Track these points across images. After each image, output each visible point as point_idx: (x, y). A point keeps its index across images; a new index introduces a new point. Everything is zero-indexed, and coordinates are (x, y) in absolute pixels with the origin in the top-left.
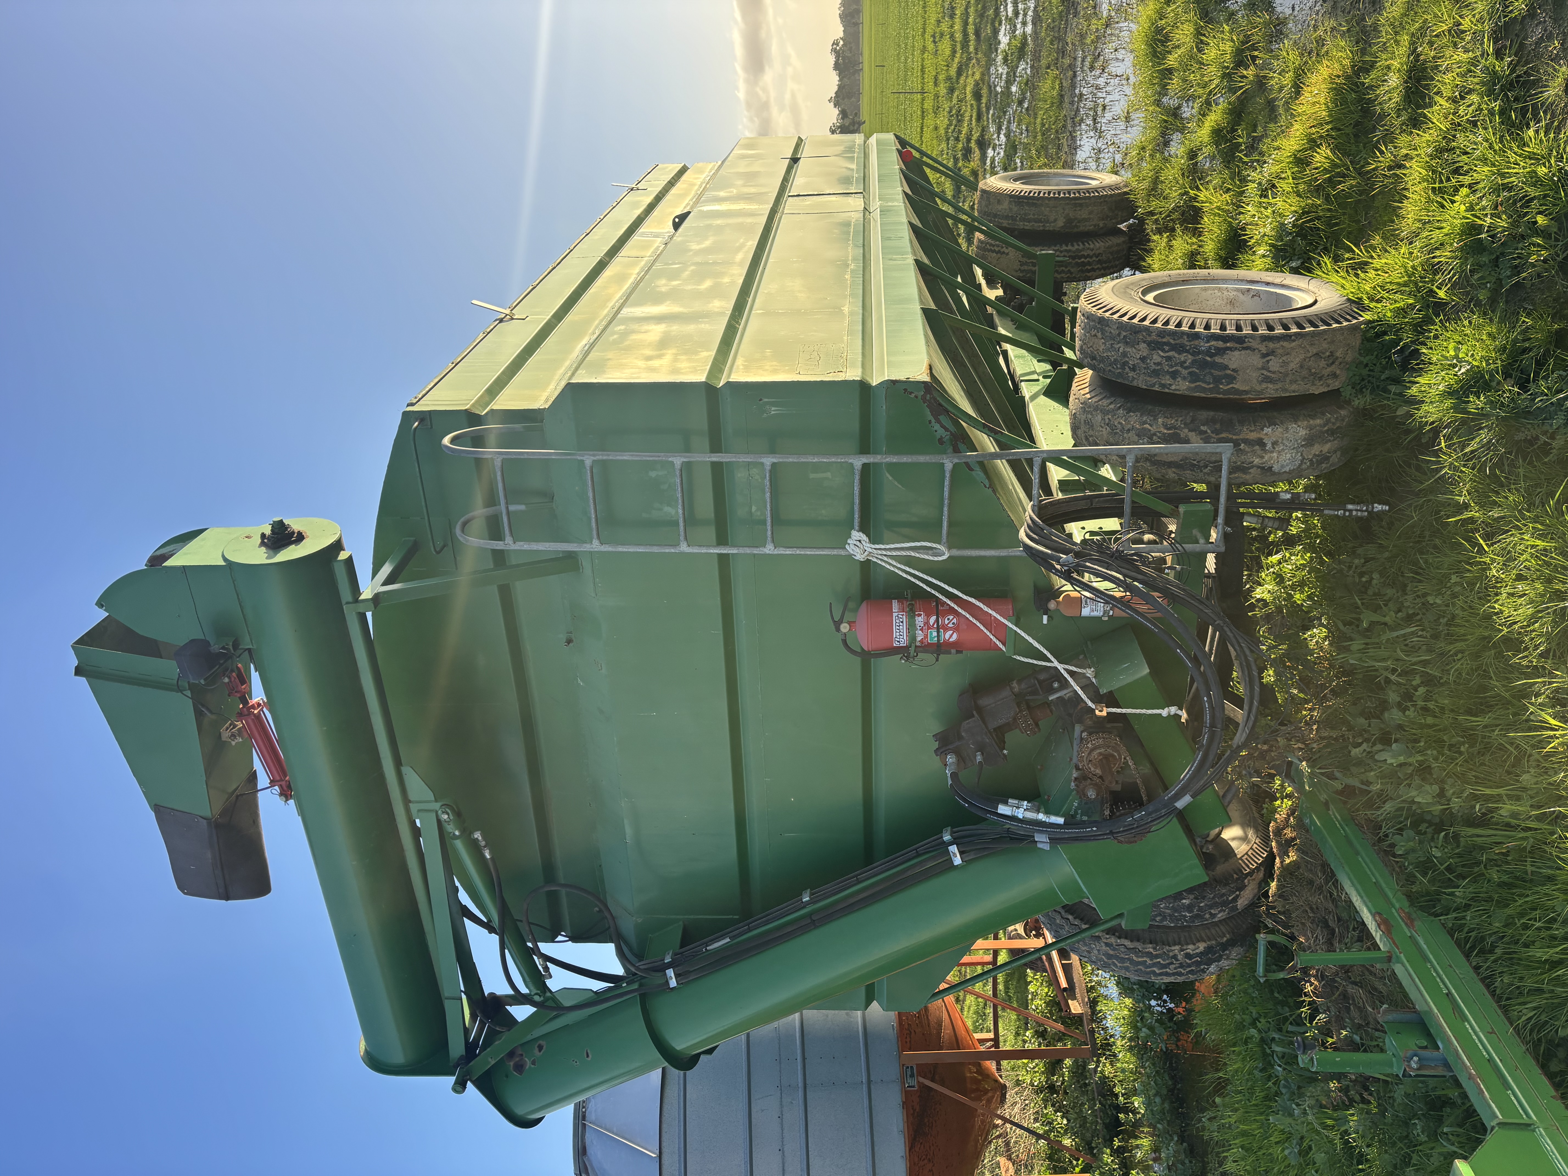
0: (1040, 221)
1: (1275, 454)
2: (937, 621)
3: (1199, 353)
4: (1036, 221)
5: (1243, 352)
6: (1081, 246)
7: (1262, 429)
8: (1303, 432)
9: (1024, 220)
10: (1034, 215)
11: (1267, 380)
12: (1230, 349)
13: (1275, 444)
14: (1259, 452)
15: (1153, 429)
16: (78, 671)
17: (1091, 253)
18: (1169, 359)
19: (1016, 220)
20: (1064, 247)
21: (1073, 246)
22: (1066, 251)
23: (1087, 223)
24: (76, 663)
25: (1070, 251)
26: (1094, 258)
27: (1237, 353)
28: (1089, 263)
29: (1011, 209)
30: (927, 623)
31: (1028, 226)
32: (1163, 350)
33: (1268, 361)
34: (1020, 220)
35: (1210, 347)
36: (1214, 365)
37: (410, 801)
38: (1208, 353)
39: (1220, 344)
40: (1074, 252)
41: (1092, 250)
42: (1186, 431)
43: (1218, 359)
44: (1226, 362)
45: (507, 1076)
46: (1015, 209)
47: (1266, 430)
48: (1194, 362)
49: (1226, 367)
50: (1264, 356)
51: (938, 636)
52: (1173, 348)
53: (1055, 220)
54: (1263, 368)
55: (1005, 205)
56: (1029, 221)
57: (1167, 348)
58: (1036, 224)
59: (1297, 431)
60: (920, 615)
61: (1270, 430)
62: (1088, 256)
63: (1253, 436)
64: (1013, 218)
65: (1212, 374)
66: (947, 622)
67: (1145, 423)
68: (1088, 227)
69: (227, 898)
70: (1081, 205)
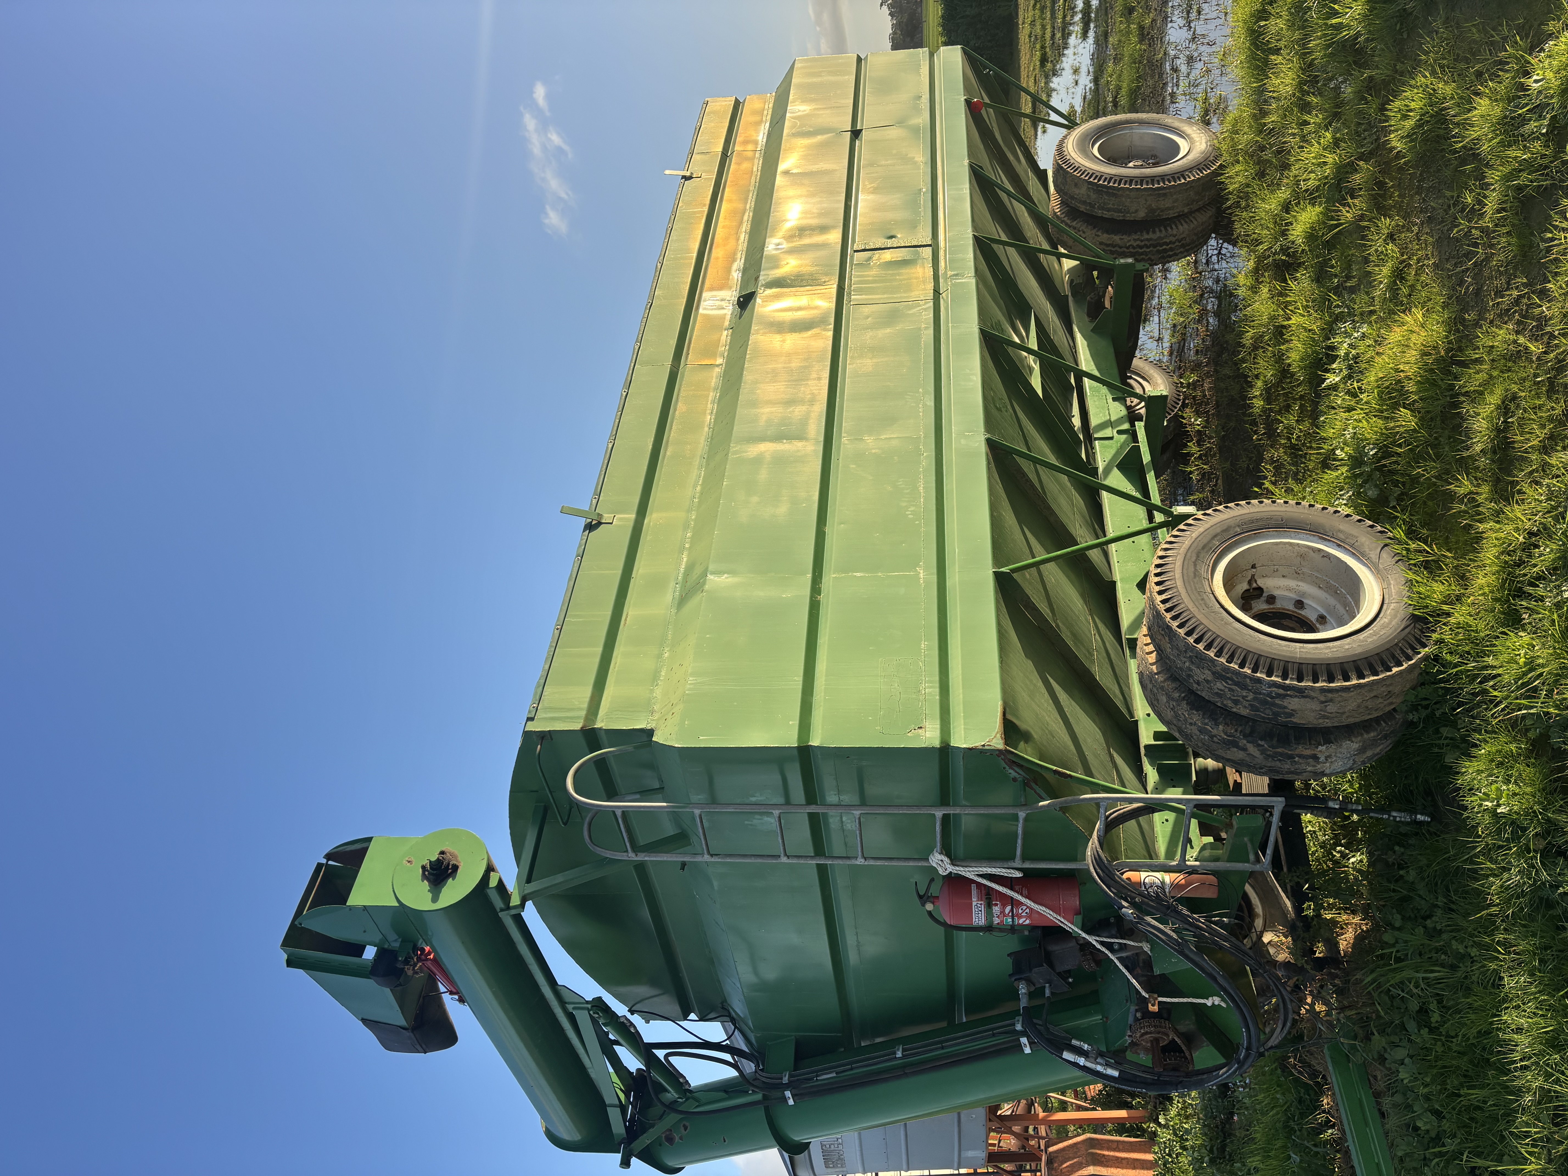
0: (1120, 211)
1: (1328, 764)
2: (1012, 910)
3: (1260, 694)
4: (1115, 210)
5: (1302, 700)
6: (1164, 233)
7: (1317, 748)
8: (1355, 746)
9: (1103, 209)
10: (1113, 204)
11: (1324, 717)
12: (1291, 696)
13: (1327, 758)
14: (1314, 764)
15: (1215, 732)
16: (290, 963)
17: (1174, 239)
18: (1230, 690)
19: (1094, 207)
20: (1146, 236)
21: (1154, 232)
22: (1148, 240)
23: (1171, 212)
24: (286, 957)
25: (1151, 239)
26: (1177, 244)
27: (1296, 700)
28: (1171, 249)
29: (1089, 196)
30: (1003, 912)
31: (1107, 215)
32: (1227, 683)
33: (1326, 706)
34: (1099, 208)
35: (1271, 692)
36: (1274, 704)
37: (566, 1003)
38: (1269, 695)
39: (1281, 691)
40: (1156, 240)
41: (1175, 236)
42: (1245, 742)
43: (1278, 701)
44: (1285, 704)
45: (660, 1145)
46: (1093, 196)
47: (1320, 748)
48: (1255, 699)
49: (1285, 707)
50: (1322, 702)
51: (1013, 921)
52: (1237, 684)
53: (1136, 211)
54: (1321, 710)
55: (1083, 190)
56: (1109, 210)
57: (1230, 682)
58: (1116, 214)
59: (1352, 746)
60: (996, 905)
61: (1324, 747)
62: (1171, 242)
63: (1308, 752)
64: (1092, 206)
65: (1271, 710)
66: (1020, 911)
67: (1206, 724)
68: (1172, 214)
69: (425, 1053)
70: (1165, 195)
